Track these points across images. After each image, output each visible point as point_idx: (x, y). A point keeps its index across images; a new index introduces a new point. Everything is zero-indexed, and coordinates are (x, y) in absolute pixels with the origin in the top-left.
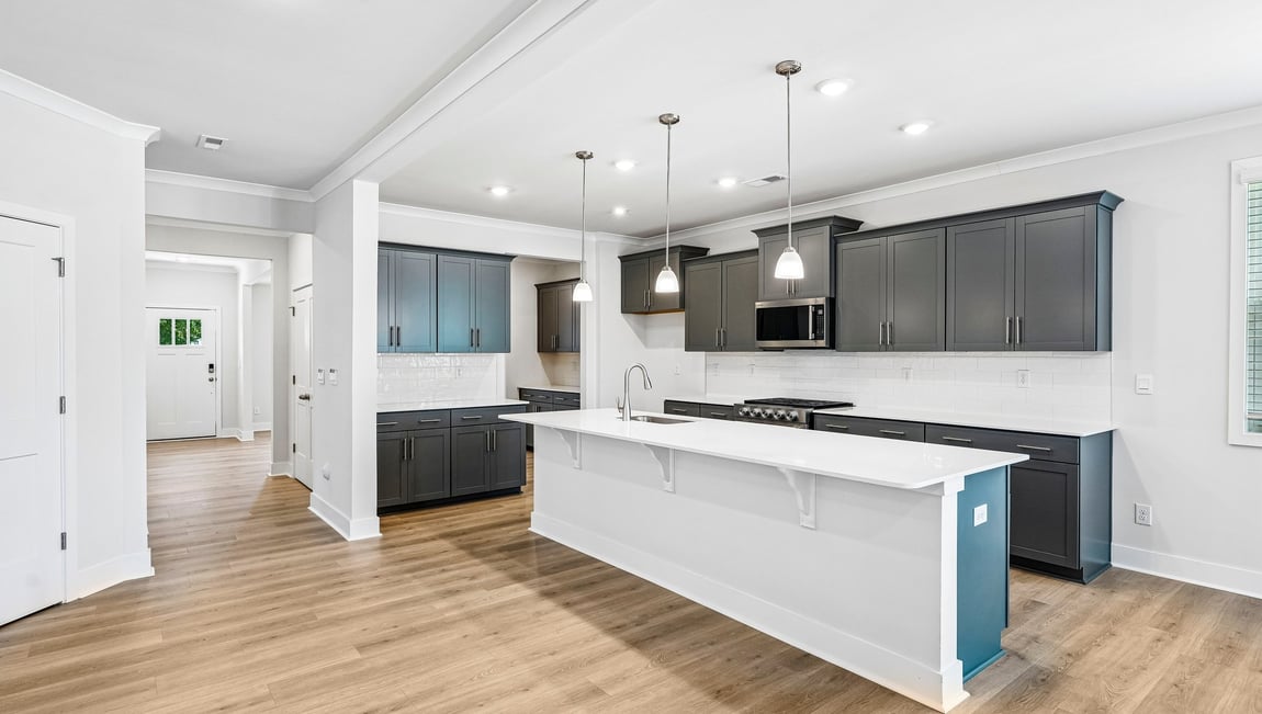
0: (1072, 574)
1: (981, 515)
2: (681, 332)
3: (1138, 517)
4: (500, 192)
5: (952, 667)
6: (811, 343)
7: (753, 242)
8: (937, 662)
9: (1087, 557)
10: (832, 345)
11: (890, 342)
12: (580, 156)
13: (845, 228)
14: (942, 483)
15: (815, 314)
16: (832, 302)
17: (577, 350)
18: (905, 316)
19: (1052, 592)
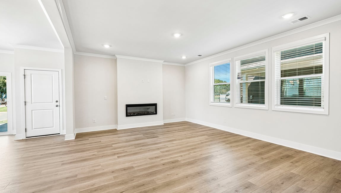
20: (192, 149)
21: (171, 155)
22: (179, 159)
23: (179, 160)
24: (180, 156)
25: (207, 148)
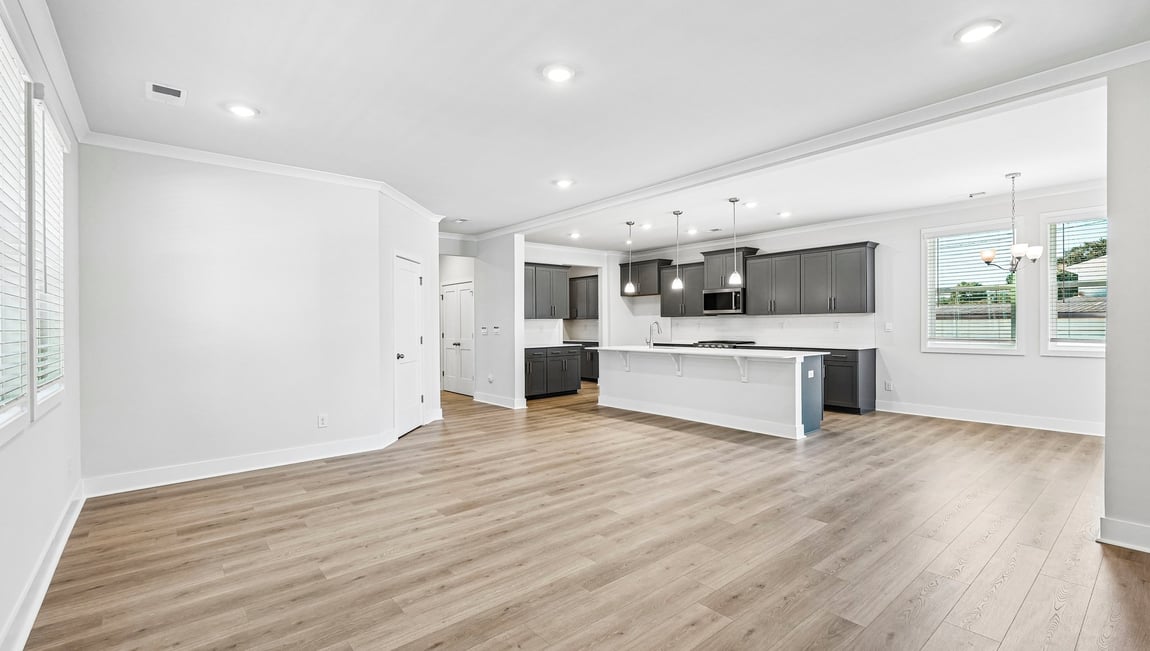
0: (856, 411)
1: (811, 374)
2: (658, 307)
3: (887, 388)
4: (575, 236)
5: (800, 427)
6: (733, 311)
7: (701, 258)
8: (794, 424)
9: (861, 404)
10: (744, 312)
11: (773, 310)
12: (628, 223)
13: (750, 252)
14: (795, 358)
15: (736, 296)
16: (744, 290)
17: (595, 316)
18: (781, 295)
19: (846, 418)
20: (506, 532)
21: (577, 507)
22: (547, 499)
23: (548, 497)
24: (549, 505)
25: (446, 541)
